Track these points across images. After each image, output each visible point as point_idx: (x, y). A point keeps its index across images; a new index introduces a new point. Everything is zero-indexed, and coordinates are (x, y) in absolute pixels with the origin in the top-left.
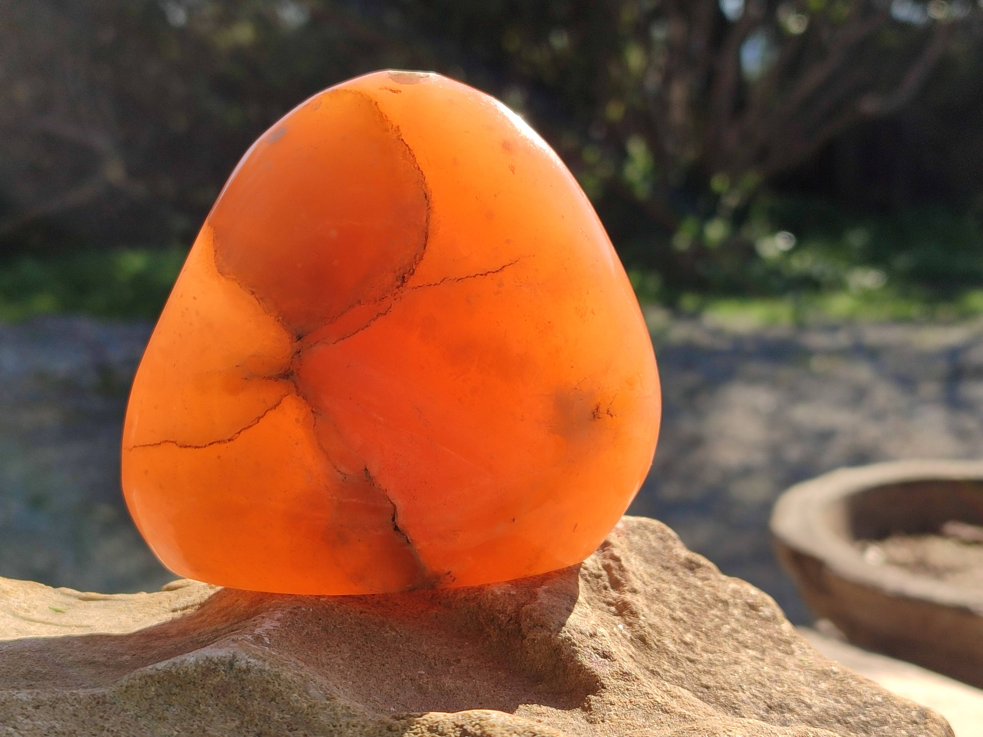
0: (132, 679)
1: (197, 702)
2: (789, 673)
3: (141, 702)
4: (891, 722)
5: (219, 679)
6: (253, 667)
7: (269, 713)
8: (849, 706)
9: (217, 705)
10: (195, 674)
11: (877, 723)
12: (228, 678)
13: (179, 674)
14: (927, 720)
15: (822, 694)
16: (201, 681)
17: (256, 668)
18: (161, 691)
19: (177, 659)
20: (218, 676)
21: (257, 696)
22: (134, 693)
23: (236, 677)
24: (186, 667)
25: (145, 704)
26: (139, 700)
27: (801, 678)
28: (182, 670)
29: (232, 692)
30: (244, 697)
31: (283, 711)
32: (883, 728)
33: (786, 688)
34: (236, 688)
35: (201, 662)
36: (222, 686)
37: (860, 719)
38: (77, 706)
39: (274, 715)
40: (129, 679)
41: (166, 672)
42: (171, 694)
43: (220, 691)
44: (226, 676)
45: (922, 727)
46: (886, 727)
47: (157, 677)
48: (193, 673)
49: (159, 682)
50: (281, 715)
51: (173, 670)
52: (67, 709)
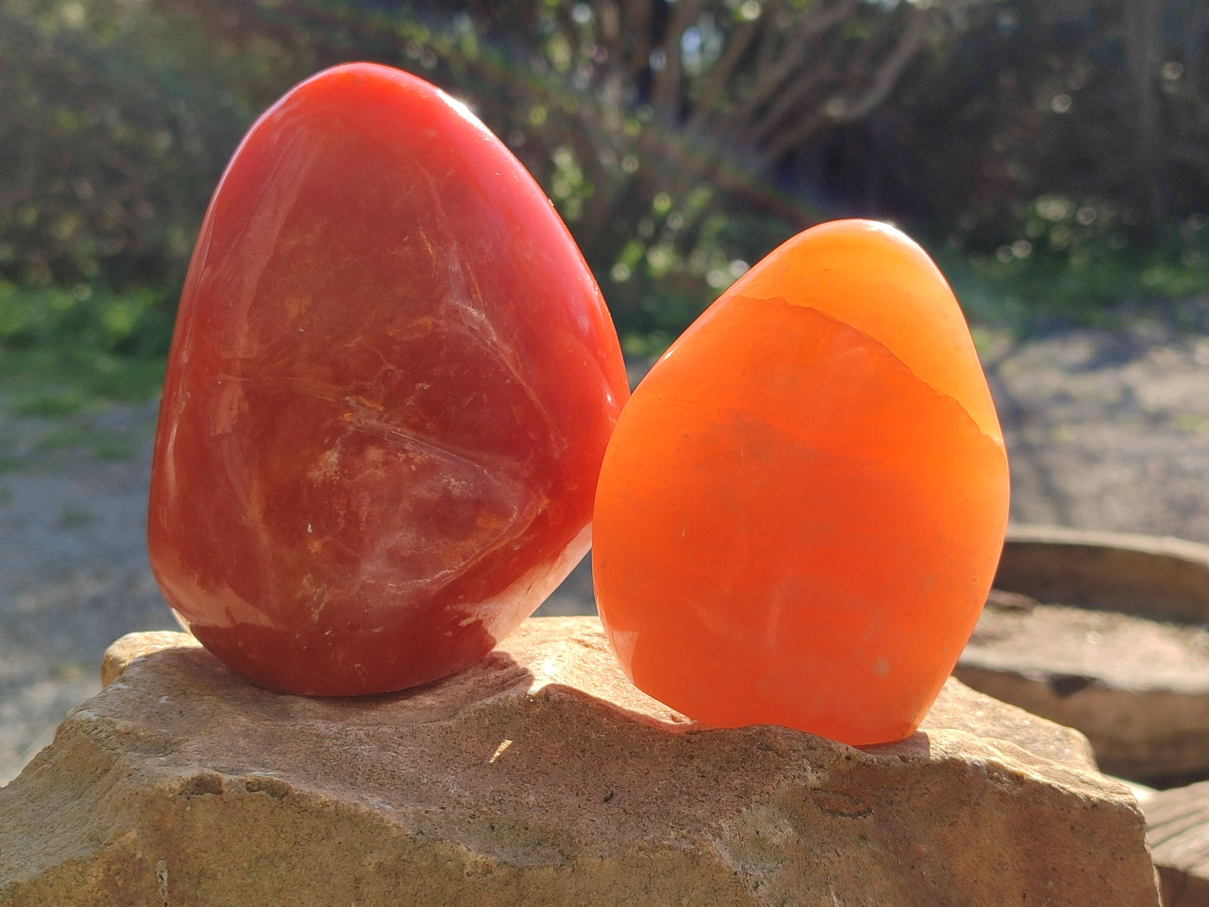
0: (467, 713)
1: (526, 728)
2: (949, 704)
3: (480, 731)
4: (1040, 739)
5: (540, 709)
6: (565, 699)
7: (588, 734)
8: (1005, 729)
9: (543, 730)
10: (520, 707)
11: (1029, 741)
12: (547, 708)
13: (506, 707)
14: (1069, 738)
15: (981, 720)
16: (526, 711)
17: (567, 700)
18: (493, 721)
19: (502, 695)
20: (538, 707)
21: (575, 721)
22: (472, 724)
23: (553, 708)
24: (511, 701)
25: (484, 732)
26: (478, 728)
27: (961, 708)
28: (508, 704)
29: (553, 719)
30: (564, 723)
31: (598, 732)
32: (1035, 744)
33: (950, 716)
34: (556, 717)
35: (522, 697)
36: (544, 715)
37: (1015, 738)
38: (432, 735)
39: (592, 735)
40: (465, 713)
41: (494, 706)
42: (503, 723)
43: (543, 719)
44: (545, 707)
45: (1066, 742)
46: (1037, 744)
47: (488, 710)
48: (518, 706)
49: (490, 714)
50: (598, 736)
51: (501, 704)
52: (426, 738)
